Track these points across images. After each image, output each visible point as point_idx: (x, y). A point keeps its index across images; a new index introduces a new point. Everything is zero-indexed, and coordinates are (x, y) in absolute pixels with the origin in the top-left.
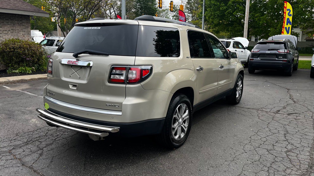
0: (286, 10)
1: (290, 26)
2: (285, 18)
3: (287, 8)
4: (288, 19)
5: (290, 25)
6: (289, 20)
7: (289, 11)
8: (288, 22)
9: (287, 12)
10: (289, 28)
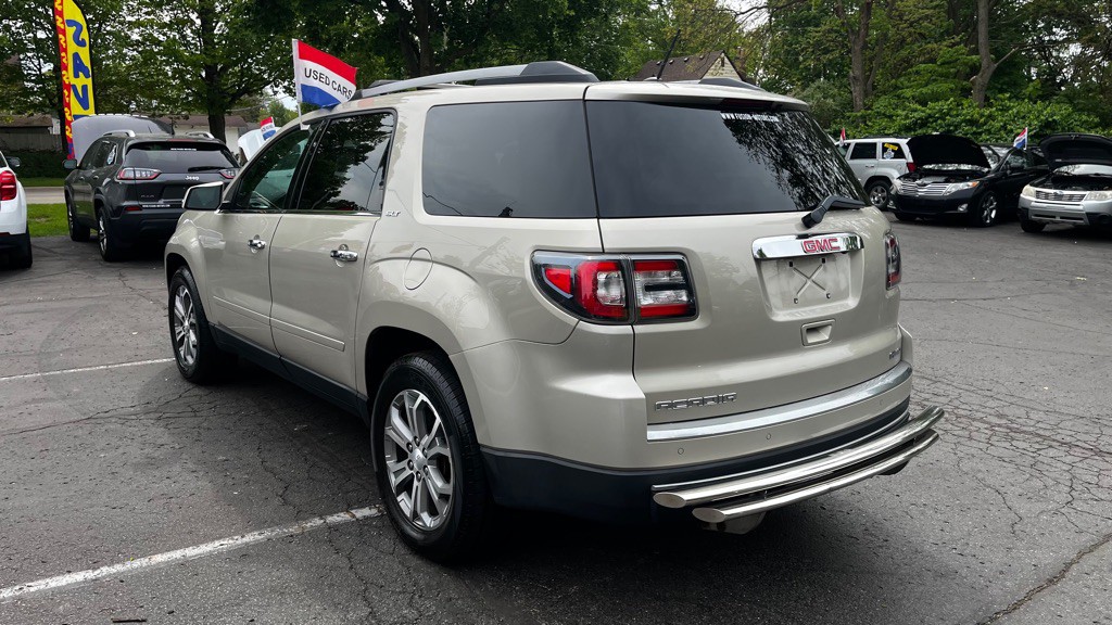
0: (63, 23)
1: (89, 82)
2: (65, 50)
3: (67, 17)
4: (76, 56)
5: (87, 76)
6: (81, 61)
7: (74, 28)
8: (79, 67)
9: (71, 31)
10: (85, 88)
